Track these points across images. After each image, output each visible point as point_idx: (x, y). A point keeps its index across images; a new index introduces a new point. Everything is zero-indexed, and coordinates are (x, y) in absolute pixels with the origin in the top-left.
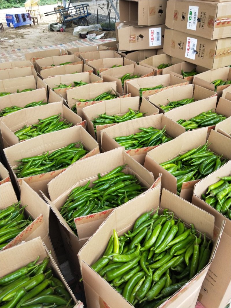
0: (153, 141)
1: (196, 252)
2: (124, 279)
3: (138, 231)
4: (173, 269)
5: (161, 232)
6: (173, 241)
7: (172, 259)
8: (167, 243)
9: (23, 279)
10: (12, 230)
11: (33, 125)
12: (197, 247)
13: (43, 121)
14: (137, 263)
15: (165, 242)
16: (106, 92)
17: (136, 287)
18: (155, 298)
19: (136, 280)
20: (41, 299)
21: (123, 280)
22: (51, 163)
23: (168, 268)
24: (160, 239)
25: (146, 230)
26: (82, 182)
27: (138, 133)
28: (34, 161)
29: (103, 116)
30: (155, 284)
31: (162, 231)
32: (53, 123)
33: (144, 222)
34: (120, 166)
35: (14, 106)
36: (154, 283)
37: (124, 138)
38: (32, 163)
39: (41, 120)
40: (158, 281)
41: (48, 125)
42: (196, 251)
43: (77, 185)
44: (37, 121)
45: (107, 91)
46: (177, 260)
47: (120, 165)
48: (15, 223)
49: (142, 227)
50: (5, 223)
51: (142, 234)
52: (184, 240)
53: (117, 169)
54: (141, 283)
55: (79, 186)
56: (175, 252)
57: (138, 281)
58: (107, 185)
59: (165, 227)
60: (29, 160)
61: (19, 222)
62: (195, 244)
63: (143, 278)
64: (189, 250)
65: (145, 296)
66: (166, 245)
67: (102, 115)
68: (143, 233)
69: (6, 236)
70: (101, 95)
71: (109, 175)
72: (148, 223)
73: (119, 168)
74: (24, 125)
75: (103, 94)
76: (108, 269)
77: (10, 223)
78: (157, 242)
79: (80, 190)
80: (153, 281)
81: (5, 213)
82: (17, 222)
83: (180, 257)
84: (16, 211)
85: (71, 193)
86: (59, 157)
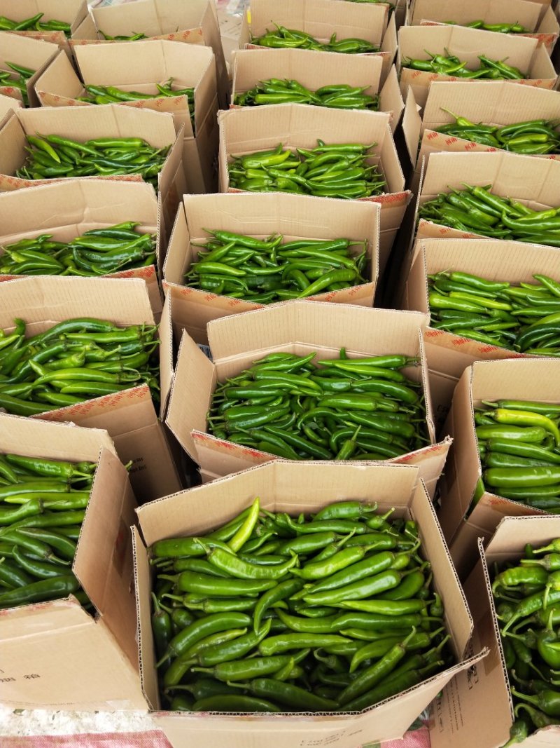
0: (543, 330)
1: (387, 662)
2: (204, 606)
3: (315, 529)
4: (316, 656)
5: (353, 567)
6: (361, 602)
7: (331, 636)
8: (345, 598)
9: (59, 484)
10: (105, 378)
11: (300, 151)
12: (397, 651)
13: (325, 149)
14: (256, 593)
15: (343, 593)
16: (544, 121)
17: (215, 636)
18: (229, 683)
19: (222, 624)
20: (52, 538)
21: (200, 607)
22: (275, 265)
23: (311, 646)
24: (340, 579)
25: (330, 540)
26: (301, 347)
27: (529, 283)
28: (238, 245)
29: (476, 191)
30: (257, 657)
31: (357, 565)
32: (338, 165)
33: (342, 519)
34: (400, 356)
35: (292, 81)
36: (257, 653)
37: (477, 283)
38: (231, 249)
39: (322, 144)
40: (267, 656)
41: (329, 166)
42: (390, 659)
43: (287, 347)
44: (313, 142)
45: (548, 118)
46: (341, 645)
47: (405, 352)
48: (117, 368)
49: (328, 526)
50: (102, 357)
51: (316, 542)
52: (388, 616)
53: (389, 360)
54: (230, 635)
55: (291, 351)
56: (346, 627)
57: (227, 627)
58: (343, 383)
59: (371, 561)
60: (230, 239)
61: (125, 368)
62: (400, 643)
63: (242, 628)
64: (380, 646)
65: (213, 666)
66: (340, 599)
67: (475, 187)
68: (320, 541)
69: (85, 386)
70: (527, 123)
71: (362, 363)
72: (345, 526)
73: (396, 360)
74: (279, 142)
75: (532, 122)
76: (193, 566)
77: (116, 361)
78: (328, 580)
79: (279, 364)
80: (256, 649)
81: (117, 336)
82: (122, 366)
83: (350, 643)
84: (138, 343)
85: (263, 360)
86: (297, 260)
